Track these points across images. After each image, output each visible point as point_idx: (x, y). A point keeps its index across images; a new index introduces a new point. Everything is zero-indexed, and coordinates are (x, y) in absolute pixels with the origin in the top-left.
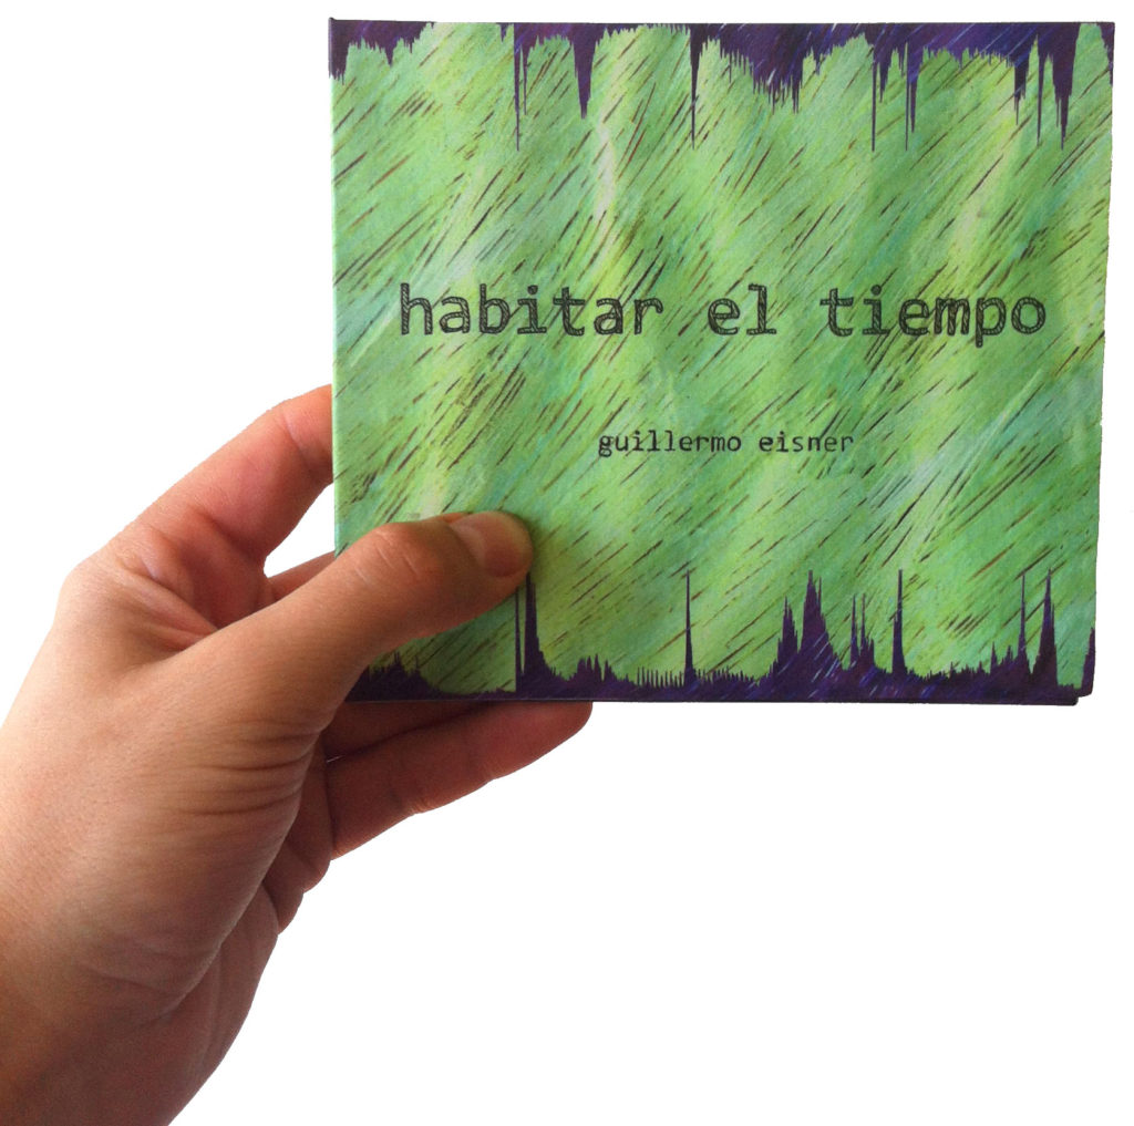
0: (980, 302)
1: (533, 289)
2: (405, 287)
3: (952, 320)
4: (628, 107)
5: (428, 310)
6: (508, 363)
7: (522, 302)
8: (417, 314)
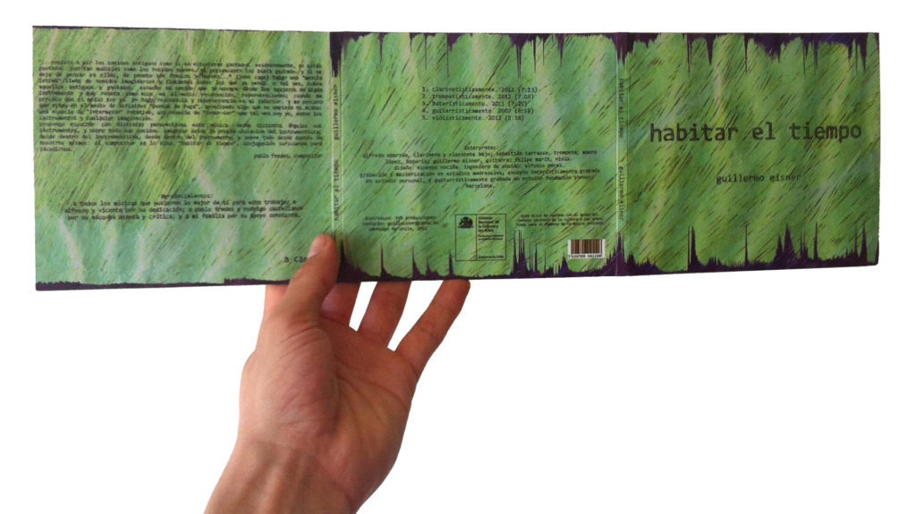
0: (841, 127)
1: (695, 125)
2: (652, 125)
3: (832, 133)
4: (725, 60)
5: (660, 133)
6: (687, 151)
7: (691, 130)
8: (656, 134)
